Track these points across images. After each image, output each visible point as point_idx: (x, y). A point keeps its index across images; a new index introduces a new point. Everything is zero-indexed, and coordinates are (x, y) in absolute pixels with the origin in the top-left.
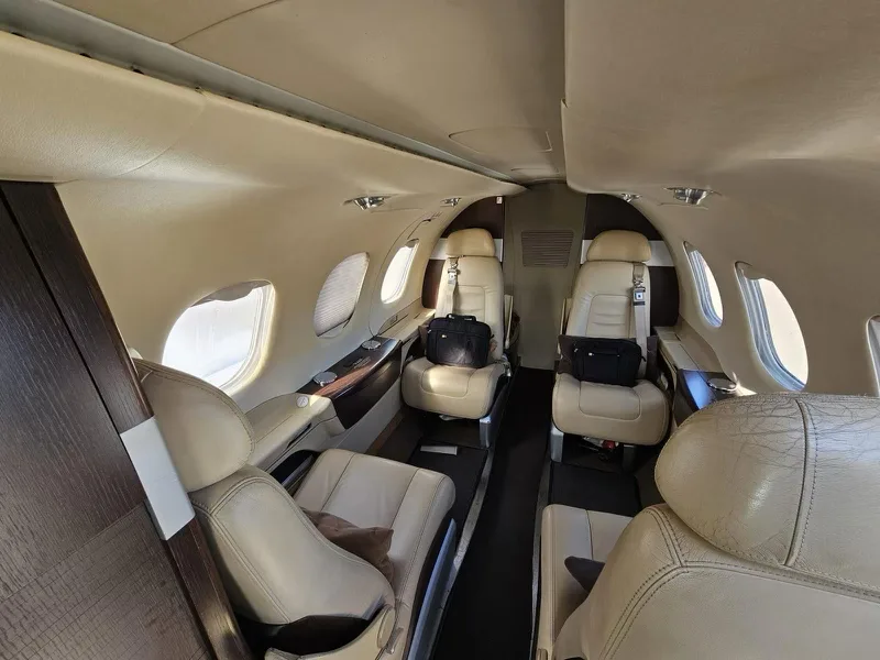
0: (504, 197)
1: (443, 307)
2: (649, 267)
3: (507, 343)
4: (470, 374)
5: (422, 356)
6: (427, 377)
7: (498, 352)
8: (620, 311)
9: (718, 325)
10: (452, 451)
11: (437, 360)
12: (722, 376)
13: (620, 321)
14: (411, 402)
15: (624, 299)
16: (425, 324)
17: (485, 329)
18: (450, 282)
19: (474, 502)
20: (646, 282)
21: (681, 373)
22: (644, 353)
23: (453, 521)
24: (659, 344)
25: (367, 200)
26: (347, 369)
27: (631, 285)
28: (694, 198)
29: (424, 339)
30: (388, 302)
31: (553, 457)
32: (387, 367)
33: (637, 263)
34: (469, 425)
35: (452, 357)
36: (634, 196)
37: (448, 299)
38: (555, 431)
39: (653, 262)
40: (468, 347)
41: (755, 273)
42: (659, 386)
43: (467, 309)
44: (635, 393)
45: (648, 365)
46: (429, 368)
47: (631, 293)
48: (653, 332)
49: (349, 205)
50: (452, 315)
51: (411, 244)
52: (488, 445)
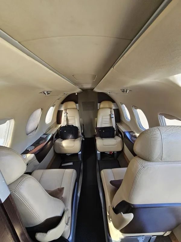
0: (77, 93)
1: (63, 123)
2: (113, 109)
3: (82, 131)
4: (74, 141)
5: (59, 138)
6: (62, 143)
7: (80, 134)
8: (108, 120)
9: (129, 121)
10: (71, 164)
11: (64, 138)
12: (132, 132)
13: (109, 122)
14: (57, 152)
15: (109, 117)
16: (59, 129)
17: (76, 128)
18: (65, 116)
19: (80, 176)
20: (113, 113)
21: (124, 133)
22: (115, 129)
23: (77, 183)
24: (118, 127)
25: (46, 92)
26: (38, 144)
27: (110, 113)
28: (126, 91)
29: (59, 133)
30: (47, 123)
31: (98, 159)
32: (50, 143)
33: (111, 108)
34: (75, 155)
35: (68, 137)
36: (110, 92)
37: (65, 121)
38: (98, 152)
39: (114, 108)
40: (72, 134)
41: (136, 108)
42: (119, 136)
43: (70, 123)
44: (115, 139)
45: (116, 132)
46: (62, 141)
47: (110, 115)
48: (116, 124)
49: (41, 94)
50: (67, 125)
51: (53, 106)
52: (81, 160)
